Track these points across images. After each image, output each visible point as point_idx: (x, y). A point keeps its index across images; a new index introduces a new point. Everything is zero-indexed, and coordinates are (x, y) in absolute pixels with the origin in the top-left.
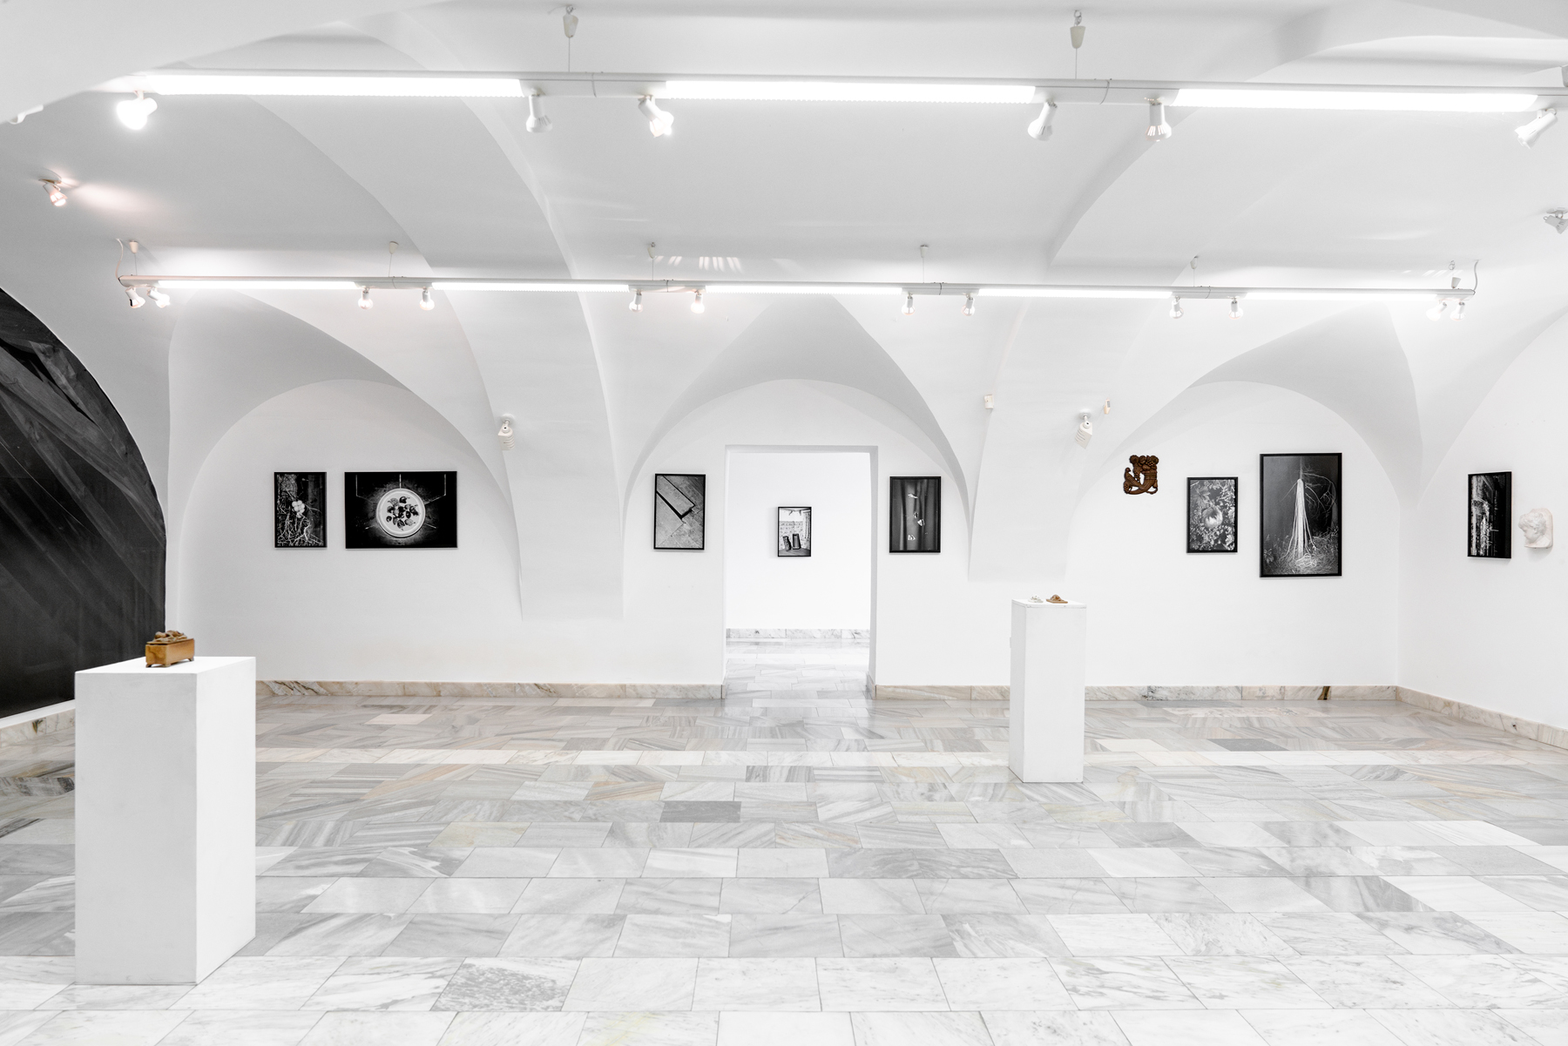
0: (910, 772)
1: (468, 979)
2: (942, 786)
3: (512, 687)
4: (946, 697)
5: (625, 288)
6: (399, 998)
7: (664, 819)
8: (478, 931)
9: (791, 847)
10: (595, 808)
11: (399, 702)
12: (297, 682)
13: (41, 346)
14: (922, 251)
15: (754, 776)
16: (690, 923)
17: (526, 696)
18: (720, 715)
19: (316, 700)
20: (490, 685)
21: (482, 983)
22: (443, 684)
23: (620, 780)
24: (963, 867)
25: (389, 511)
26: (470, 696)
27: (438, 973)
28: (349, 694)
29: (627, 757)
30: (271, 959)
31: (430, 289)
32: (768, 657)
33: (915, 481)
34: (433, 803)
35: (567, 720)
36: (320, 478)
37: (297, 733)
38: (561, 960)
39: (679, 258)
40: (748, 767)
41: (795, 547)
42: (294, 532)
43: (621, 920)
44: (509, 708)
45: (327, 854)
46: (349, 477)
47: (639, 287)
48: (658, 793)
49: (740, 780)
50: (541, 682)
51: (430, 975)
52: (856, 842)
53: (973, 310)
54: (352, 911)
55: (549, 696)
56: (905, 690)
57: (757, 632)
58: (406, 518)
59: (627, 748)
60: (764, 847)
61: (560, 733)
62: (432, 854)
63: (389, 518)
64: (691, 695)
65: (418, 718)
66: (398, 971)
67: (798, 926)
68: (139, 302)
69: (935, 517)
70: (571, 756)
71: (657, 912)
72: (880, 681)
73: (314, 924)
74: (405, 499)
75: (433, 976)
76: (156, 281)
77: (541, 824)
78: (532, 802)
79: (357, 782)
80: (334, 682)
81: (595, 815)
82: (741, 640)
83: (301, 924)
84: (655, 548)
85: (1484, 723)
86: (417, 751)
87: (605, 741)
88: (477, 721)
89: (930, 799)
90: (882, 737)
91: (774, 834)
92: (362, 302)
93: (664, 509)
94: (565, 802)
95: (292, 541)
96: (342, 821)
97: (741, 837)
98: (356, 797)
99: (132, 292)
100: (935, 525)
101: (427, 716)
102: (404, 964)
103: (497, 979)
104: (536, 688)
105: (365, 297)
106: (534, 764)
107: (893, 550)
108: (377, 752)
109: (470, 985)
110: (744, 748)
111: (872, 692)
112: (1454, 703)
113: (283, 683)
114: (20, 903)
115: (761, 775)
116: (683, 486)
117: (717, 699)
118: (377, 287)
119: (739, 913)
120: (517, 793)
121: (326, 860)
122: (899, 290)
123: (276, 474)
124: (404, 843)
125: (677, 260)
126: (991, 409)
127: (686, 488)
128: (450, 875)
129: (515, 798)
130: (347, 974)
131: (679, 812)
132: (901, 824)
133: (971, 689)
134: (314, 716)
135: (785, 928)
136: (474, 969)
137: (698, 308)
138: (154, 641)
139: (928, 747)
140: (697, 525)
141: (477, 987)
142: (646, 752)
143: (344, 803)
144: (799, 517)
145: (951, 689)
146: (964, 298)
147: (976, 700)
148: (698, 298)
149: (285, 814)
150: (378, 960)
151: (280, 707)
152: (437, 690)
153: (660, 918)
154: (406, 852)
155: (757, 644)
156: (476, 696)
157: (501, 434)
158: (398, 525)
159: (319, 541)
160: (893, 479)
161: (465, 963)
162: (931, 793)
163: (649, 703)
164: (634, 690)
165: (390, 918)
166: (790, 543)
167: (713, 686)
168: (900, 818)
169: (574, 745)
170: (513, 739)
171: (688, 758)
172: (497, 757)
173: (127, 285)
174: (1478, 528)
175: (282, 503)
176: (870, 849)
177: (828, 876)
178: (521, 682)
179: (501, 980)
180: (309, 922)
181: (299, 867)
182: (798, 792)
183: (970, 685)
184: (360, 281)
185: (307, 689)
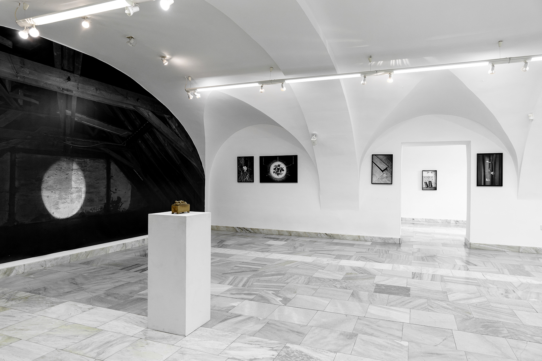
0: (493, 282)
1: (286, 354)
2: (512, 291)
3: (317, 234)
4: (506, 250)
5: (359, 75)
6: (257, 358)
7: (375, 292)
8: (293, 331)
9: (436, 312)
10: (346, 283)
11: (277, 237)
12: (244, 228)
13: (167, 116)
14: (500, 43)
15: (415, 276)
16: (388, 343)
17: (322, 238)
18: (399, 250)
19: (249, 234)
20: (309, 233)
21: (292, 357)
22: (292, 231)
23: (357, 273)
24: (535, 336)
25: (274, 170)
26: (301, 236)
27: (275, 349)
28: (261, 233)
29: (360, 264)
30: (214, 330)
31: (284, 83)
32: (418, 229)
33: (489, 155)
34: (284, 274)
35: (337, 247)
36: (252, 159)
37: (241, 245)
38: (327, 351)
39: (382, 62)
40: (413, 273)
41: (430, 186)
42: (244, 177)
43: (355, 336)
44: (315, 241)
45: (242, 290)
46: (261, 158)
47: (365, 74)
48: (373, 280)
49: (409, 278)
50: (327, 233)
51: (271, 349)
52: (470, 314)
53: (528, 68)
54: (246, 315)
55: (331, 238)
56: (485, 246)
57: (413, 219)
58: (280, 172)
59: (360, 260)
60: (423, 310)
61: (334, 252)
62: (280, 295)
63: (274, 172)
64: (386, 241)
65: (283, 243)
66: (259, 344)
67: (444, 354)
68: (191, 97)
69: (500, 171)
70: (337, 261)
71: (372, 335)
72: (473, 241)
73: (232, 318)
74: (280, 165)
75: (272, 349)
76: (196, 89)
77: (323, 287)
78: (321, 278)
79: (258, 264)
80: (256, 229)
81: (346, 286)
82: (407, 222)
83: (227, 317)
84: (372, 183)
86: (280, 255)
87: (351, 257)
88: (303, 245)
89: (507, 297)
90: (476, 265)
91: (427, 304)
92: (261, 90)
93: (376, 168)
94: (334, 280)
95: (243, 180)
96: (249, 278)
97: (411, 304)
98: (256, 269)
99: (189, 94)
100: (500, 174)
101: (286, 242)
102: (262, 342)
103: (299, 356)
104: (326, 235)
105: (261, 88)
106: (323, 263)
107: (479, 184)
108: (267, 254)
109: (287, 357)
110: (410, 264)
111: (468, 245)
113: (240, 228)
114: (143, 295)
115: (419, 277)
116: (384, 159)
117: (398, 244)
118: (266, 84)
119: (412, 342)
120: (315, 274)
121: (242, 292)
122: (487, 63)
123: (238, 157)
124: (270, 289)
125: (381, 63)
126: (533, 120)
127: (385, 160)
128: (285, 304)
129: (314, 276)
130: (239, 342)
131: (382, 289)
132: (493, 308)
133: (519, 247)
134: (248, 240)
135: (437, 354)
136: (289, 349)
137: (390, 81)
138: (174, 204)
139: (501, 272)
140: (389, 174)
141: (290, 358)
142: (368, 262)
143: (252, 271)
144: (432, 175)
145: (508, 247)
146: (523, 63)
147: (522, 252)
148: (390, 76)
149: (231, 273)
150: (252, 338)
151: (239, 236)
152: (290, 234)
153: (374, 338)
154: (271, 293)
155: (413, 224)
156: (304, 237)
157: (312, 139)
158: (277, 175)
159: (251, 180)
160: (478, 155)
161: (286, 345)
162: (507, 294)
163: (369, 243)
164: (364, 238)
165: (260, 319)
166: (427, 185)
167: (396, 238)
168: (491, 304)
169: (339, 257)
170: (315, 253)
171: (386, 266)
172: (309, 259)
173: (188, 92)
175: (240, 167)
176: (478, 319)
177: (457, 329)
178: (320, 232)
179: (300, 357)
180: (230, 316)
181: (232, 294)
182: (437, 286)
183: (518, 245)
184: (260, 82)
185: (247, 230)
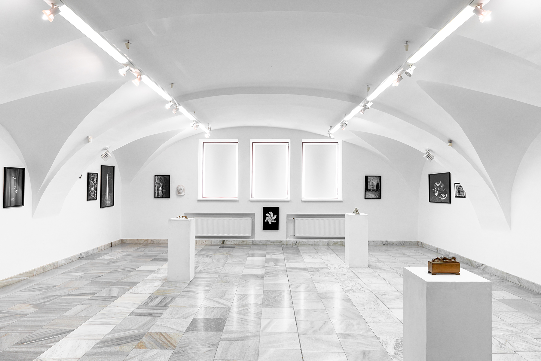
4: (25, 278)
33: (15, 170)
56: (10, 280)
69: (22, 189)
85: (161, 243)
100: (22, 192)
107: (4, 206)
112: (149, 240)
145: (28, 273)
160: (5, 169)
174: (158, 190)
183: (34, 269)
